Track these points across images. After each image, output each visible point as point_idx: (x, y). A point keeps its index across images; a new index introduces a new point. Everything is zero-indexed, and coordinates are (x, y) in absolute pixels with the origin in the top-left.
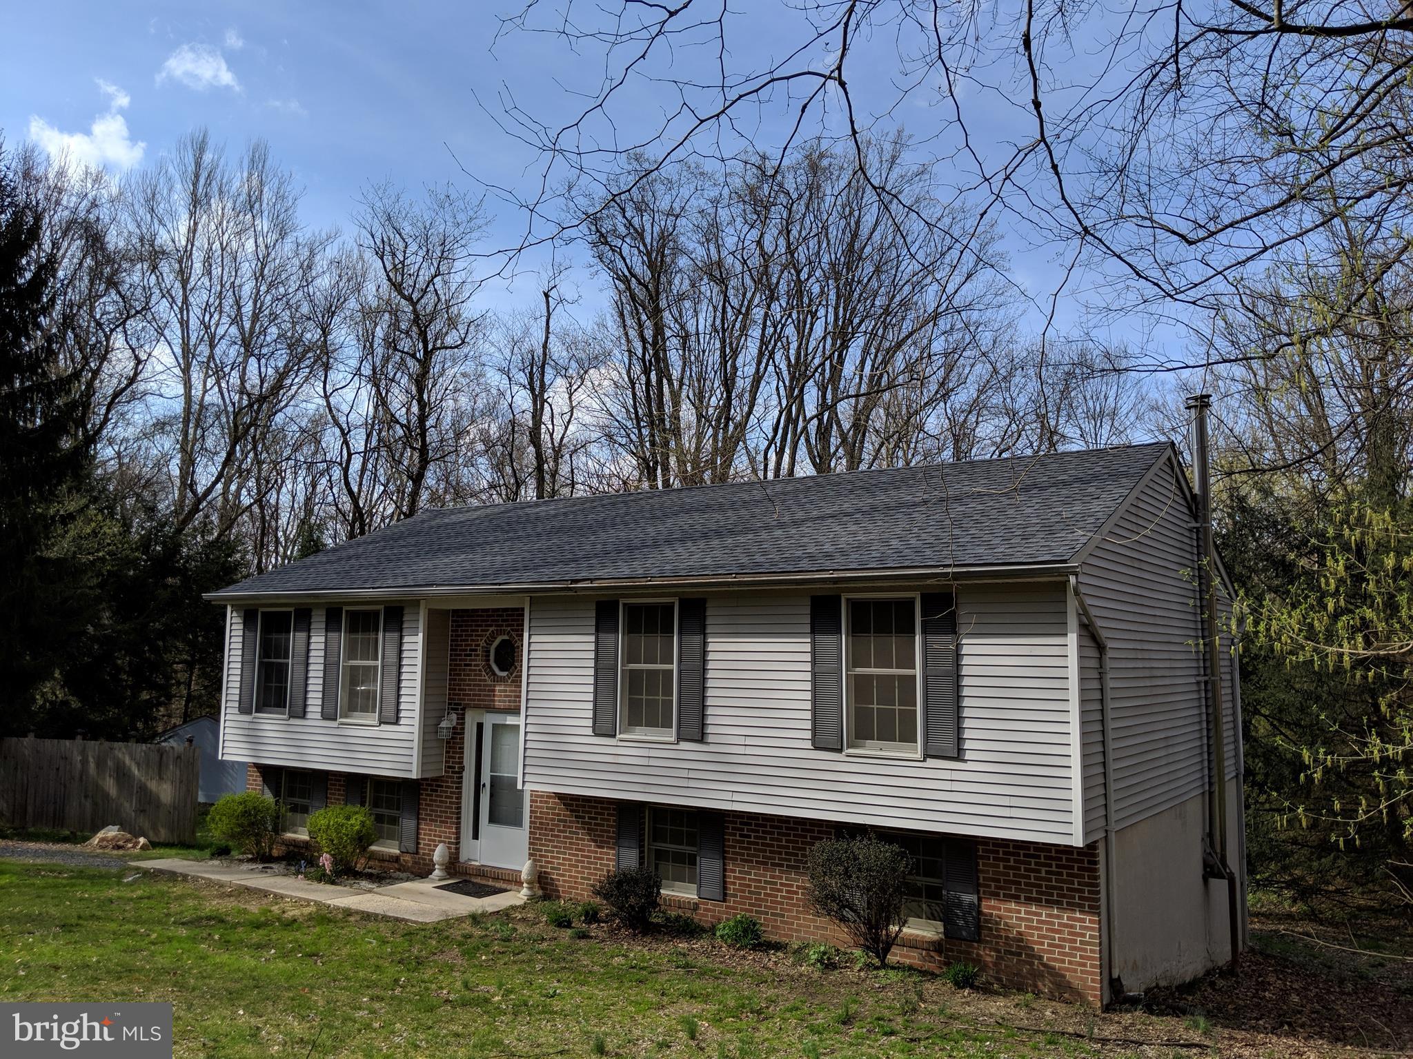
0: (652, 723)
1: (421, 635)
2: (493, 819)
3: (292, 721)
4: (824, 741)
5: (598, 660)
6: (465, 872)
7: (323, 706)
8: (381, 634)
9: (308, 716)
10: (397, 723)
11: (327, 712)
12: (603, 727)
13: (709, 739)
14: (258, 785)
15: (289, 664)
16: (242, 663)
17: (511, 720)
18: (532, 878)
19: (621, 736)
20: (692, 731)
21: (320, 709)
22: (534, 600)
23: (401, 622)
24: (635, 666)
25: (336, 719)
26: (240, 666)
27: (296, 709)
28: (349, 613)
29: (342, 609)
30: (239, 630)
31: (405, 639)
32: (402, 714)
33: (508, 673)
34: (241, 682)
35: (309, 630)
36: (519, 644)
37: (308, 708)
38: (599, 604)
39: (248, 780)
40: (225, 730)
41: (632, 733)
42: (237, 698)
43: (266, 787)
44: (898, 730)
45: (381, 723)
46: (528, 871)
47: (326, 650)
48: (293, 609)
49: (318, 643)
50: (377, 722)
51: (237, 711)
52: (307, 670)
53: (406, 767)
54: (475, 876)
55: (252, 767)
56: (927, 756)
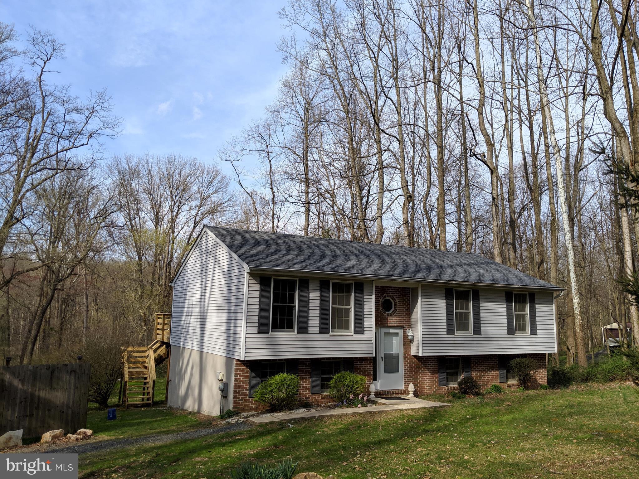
0: (462, 330)
1: (374, 296)
2: (385, 372)
3: (299, 335)
4: (511, 332)
5: (447, 308)
6: (379, 394)
7: (320, 327)
8: (353, 294)
9: (310, 332)
10: (363, 333)
11: (324, 329)
12: (450, 331)
13: (482, 333)
14: (246, 373)
15: (295, 306)
16: (260, 305)
17: (392, 331)
18: (413, 390)
19: (456, 334)
20: (477, 331)
21: (318, 329)
22: (423, 286)
23: (363, 290)
24: (457, 311)
25: (329, 333)
26: (258, 307)
27: (304, 329)
28: (333, 284)
29: (329, 282)
30: (256, 288)
31: (365, 297)
32: (365, 329)
33: (390, 312)
34: (260, 316)
35: (308, 290)
36: (397, 301)
37: (310, 329)
38: (446, 289)
39: (236, 371)
40: (247, 343)
41: (459, 333)
42: (257, 325)
43: (253, 374)
44: (521, 328)
45: (355, 333)
46: (411, 387)
47: (321, 300)
48: (297, 279)
49: (314, 297)
50: (353, 333)
51: (256, 332)
52: (308, 310)
53: (370, 352)
54: (383, 395)
55: (239, 364)
56: (531, 334)
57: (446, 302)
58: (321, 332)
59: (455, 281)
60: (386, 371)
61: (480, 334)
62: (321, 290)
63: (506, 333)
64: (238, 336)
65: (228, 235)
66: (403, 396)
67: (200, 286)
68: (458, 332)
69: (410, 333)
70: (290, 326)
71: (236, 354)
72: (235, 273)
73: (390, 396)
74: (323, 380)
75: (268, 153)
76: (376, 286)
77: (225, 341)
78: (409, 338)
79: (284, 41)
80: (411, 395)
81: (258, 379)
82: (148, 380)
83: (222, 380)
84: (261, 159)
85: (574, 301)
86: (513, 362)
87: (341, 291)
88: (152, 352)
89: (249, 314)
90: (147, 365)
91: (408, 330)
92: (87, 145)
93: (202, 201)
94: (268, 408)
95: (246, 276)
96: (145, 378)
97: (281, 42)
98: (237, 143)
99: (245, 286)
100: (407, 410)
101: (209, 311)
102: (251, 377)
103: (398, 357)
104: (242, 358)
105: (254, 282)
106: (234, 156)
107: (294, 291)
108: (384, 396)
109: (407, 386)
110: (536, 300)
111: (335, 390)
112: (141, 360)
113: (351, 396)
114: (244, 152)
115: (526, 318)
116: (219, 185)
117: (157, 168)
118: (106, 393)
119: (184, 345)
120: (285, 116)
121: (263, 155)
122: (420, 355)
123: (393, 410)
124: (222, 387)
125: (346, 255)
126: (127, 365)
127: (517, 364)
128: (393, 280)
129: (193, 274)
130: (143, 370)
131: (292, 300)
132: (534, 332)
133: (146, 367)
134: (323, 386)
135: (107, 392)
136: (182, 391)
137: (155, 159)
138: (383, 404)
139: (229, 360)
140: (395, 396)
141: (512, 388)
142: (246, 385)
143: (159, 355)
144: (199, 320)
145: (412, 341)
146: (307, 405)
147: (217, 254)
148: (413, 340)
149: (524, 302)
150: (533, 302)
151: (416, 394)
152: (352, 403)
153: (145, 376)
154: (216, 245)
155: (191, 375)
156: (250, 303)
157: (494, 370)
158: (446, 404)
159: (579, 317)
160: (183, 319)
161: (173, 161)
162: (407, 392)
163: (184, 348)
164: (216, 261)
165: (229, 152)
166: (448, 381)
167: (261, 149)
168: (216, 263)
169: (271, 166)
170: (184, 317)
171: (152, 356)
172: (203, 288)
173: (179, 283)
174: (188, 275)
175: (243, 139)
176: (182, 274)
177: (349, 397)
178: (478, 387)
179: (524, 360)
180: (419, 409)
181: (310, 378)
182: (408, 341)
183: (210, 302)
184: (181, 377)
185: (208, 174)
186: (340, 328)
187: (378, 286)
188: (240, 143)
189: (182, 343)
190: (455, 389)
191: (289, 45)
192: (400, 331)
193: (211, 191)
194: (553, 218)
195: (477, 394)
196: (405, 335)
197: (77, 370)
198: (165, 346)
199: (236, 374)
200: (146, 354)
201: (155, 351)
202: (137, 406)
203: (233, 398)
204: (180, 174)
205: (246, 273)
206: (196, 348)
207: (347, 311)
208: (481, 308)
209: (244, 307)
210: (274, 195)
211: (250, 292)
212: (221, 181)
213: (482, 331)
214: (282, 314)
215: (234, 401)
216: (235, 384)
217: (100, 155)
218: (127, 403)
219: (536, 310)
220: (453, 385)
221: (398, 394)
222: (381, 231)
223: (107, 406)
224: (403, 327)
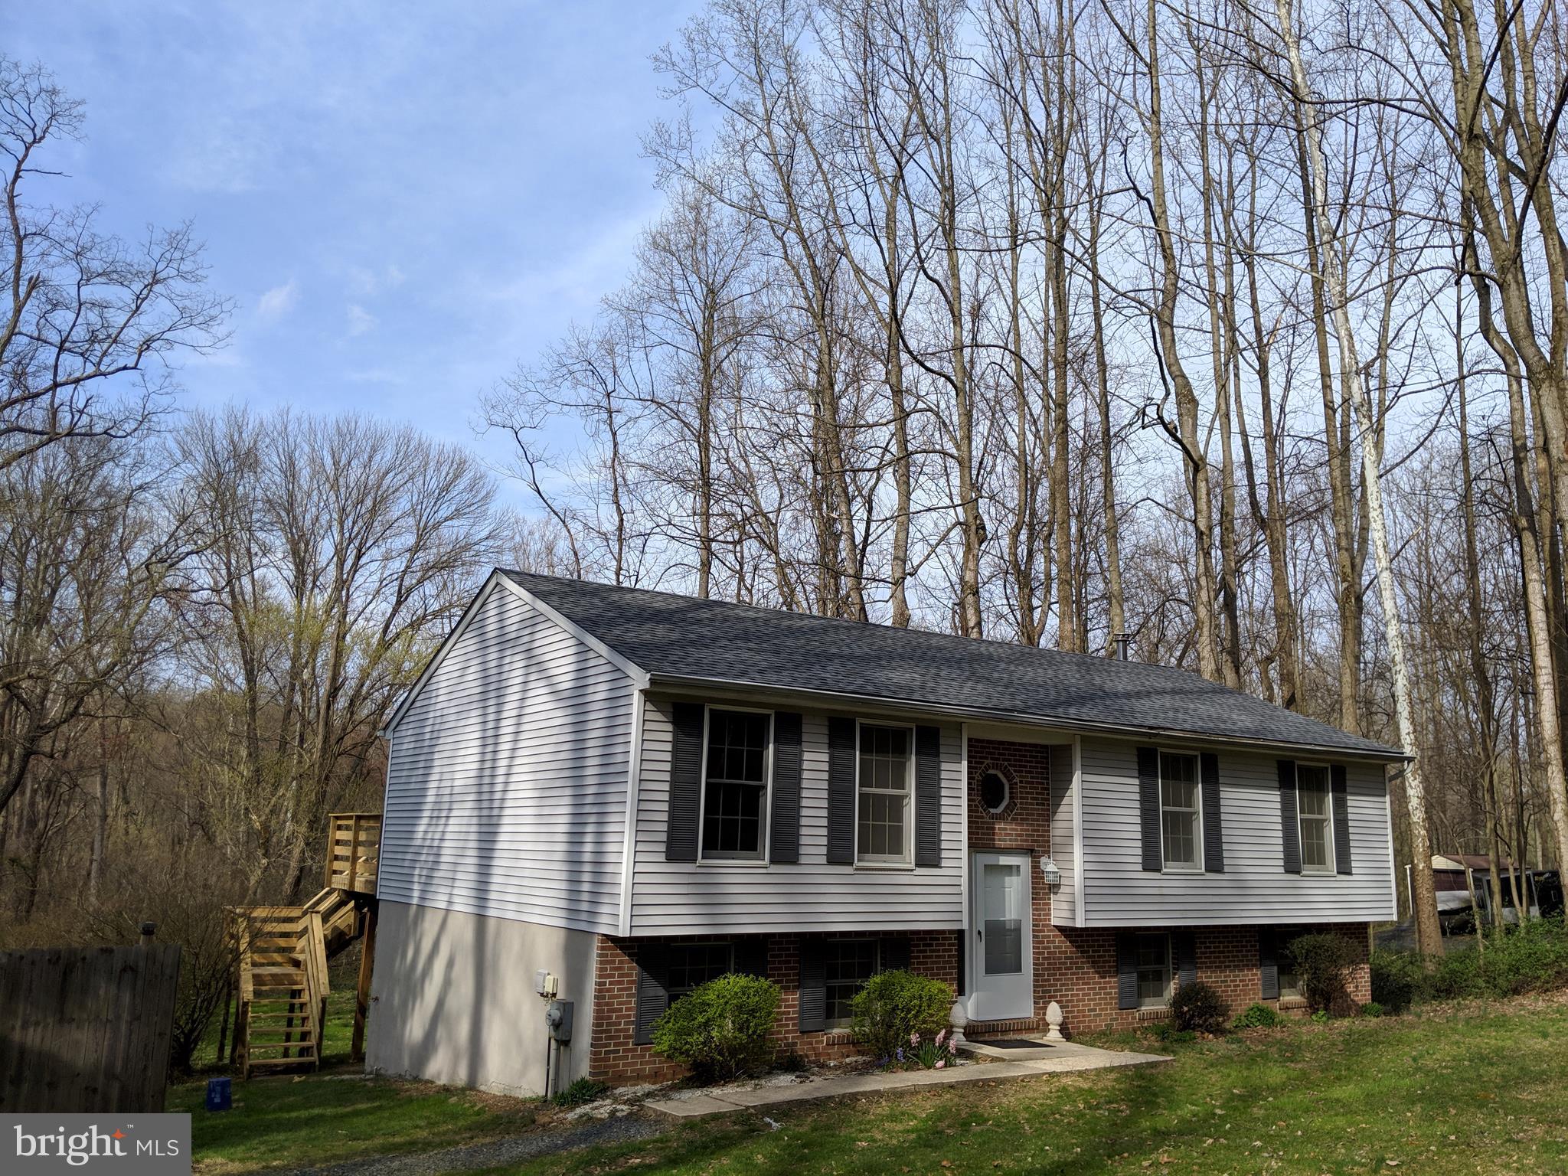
0: (1176, 858)
1: (965, 763)
3: (774, 869)
4: (1292, 866)
5: (1142, 801)
6: (976, 1032)
7: (830, 846)
8: (913, 758)
9: (803, 860)
10: (937, 866)
11: (838, 854)
12: (1151, 863)
13: (1226, 869)
14: (629, 975)
15: (764, 787)
16: (673, 783)
17: (1004, 860)
18: (1060, 1019)
19: (1164, 870)
20: (1215, 863)
21: (824, 850)
22: (1084, 739)
23: (937, 746)
24: (1168, 808)
25: (851, 864)
26: (666, 787)
27: (787, 852)
28: (863, 728)
29: (854, 721)
30: (664, 732)
31: (944, 766)
32: (944, 854)
33: (999, 810)
34: (672, 812)
35: (799, 742)
36: (1018, 780)
37: (803, 850)
38: (1139, 749)
39: (601, 970)
40: (639, 889)
41: (1169, 868)
42: (664, 837)
43: (646, 976)
44: (1316, 857)
45: (917, 865)
46: (1054, 1013)
47: (831, 772)
48: (771, 712)
49: (815, 762)
50: (912, 865)
51: (662, 858)
52: (800, 798)
53: (956, 917)
54: (983, 1033)
55: (609, 948)
56: (1339, 873)
57: (1141, 786)
58: (832, 860)
59: (1165, 729)
60: (990, 969)
61: (1219, 870)
62: (831, 745)
63: (1282, 870)
64: (609, 869)
65: (565, 594)
66: (1032, 1037)
67: (477, 735)
68: (1169, 864)
69: (1049, 866)
70: (750, 845)
71: (604, 919)
72: (599, 692)
73: (1000, 1037)
74: (831, 993)
75: (610, 412)
76: (970, 740)
77: (564, 885)
78: (1049, 879)
79: (661, 131)
80: (1054, 1034)
81: (661, 992)
82: (305, 998)
83: (554, 995)
84: (591, 428)
85: (1411, 792)
86: (1299, 945)
87: (882, 750)
88: (317, 920)
89: (644, 806)
90: (301, 957)
91: (1043, 860)
92: (135, 368)
93: (420, 537)
94: (688, 1074)
95: (637, 699)
96: (296, 994)
97: (653, 133)
98: (530, 385)
99: (634, 729)
100: (1067, 1074)
101: (508, 803)
102: (641, 986)
103: (1018, 930)
104: (623, 932)
105: (658, 716)
106: (521, 417)
107: (762, 745)
108: (987, 1038)
109: (1041, 1008)
110: (1348, 783)
111: (867, 1022)
112: (282, 942)
113: (914, 1038)
114: (550, 407)
115: (1326, 831)
116: (465, 496)
117: (307, 449)
118: (187, 1036)
119: (422, 898)
120: (655, 323)
121: (596, 417)
122: (1080, 923)
123: (1032, 1076)
124: (556, 1014)
125: (879, 658)
126: (248, 957)
127: (1308, 951)
128: (1015, 722)
129: (453, 703)
130: (290, 970)
131: (757, 772)
132: (1344, 868)
133: (297, 964)
134: (831, 1013)
135: (192, 1031)
136: (415, 1029)
137: (305, 426)
138: (994, 1059)
139: (576, 939)
140: (1012, 1036)
141: (1290, 1012)
142: (627, 1009)
143: (335, 928)
144: (474, 829)
145: (1054, 888)
146: (793, 1065)
147: (537, 644)
148: (1058, 886)
149: (1321, 789)
150: (1341, 789)
151: (1065, 1031)
152: (918, 1059)
153: (295, 987)
154: (532, 621)
155: (447, 983)
156: (646, 776)
157: (1250, 967)
158: (1161, 1058)
159: (1423, 832)
160: (422, 828)
161: (352, 434)
162: (1043, 1027)
163: (421, 907)
164: (534, 663)
165: (510, 406)
166: (1140, 995)
167: (592, 402)
168: (534, 669)
169: (616, 445)
170: (425, 821)
171: (319, 931)
172: (490, 741)
173: (408, 730)
174: (439, 706)
175: (545, 375)
176: (417, 704)
177: (909, 1042)
178: (1223, 1011)
179: (1327, 939)
180: (1099, 1072)
181: (798, 987)
182: (1043, 889)
183: (513, 778)
184: (412, 989)
185: (438, 469)
186: (879, 850)
187: (978, 741)
188: (538, 385)
189: (416, 894)
190: (1157, 1016)
191: (674, 143)
192: (1023, 862)
193: (444, 512)
194: (1345, 585)
195: (1219, 1031)
196: (1037, 873)
197: (142, 964)
198: (352, 904)
199: (600, 976)
200: (299, 927)
201: (325, 918)
202: (272, 1070)
203: (592, 1045)
204: (367, 465)
205: (636, 693)
206: (463, 903)
207: (897, 803)
208: (1222, 802)
209: (630, 788)
210: (622, 520)
211: (647, 745)
212: (472, 487)
213: (1226, 862)
214: (730, 809)
215: (595, 1053)
216: (597, 1004)
217: (165, 401)
218: (248, 1063)
219: (1350, 810)
220: (1156, 1006)
221: (1019, 1030)
222: (902, 614)
223: (189, 1072)
224: (1031, 852)
